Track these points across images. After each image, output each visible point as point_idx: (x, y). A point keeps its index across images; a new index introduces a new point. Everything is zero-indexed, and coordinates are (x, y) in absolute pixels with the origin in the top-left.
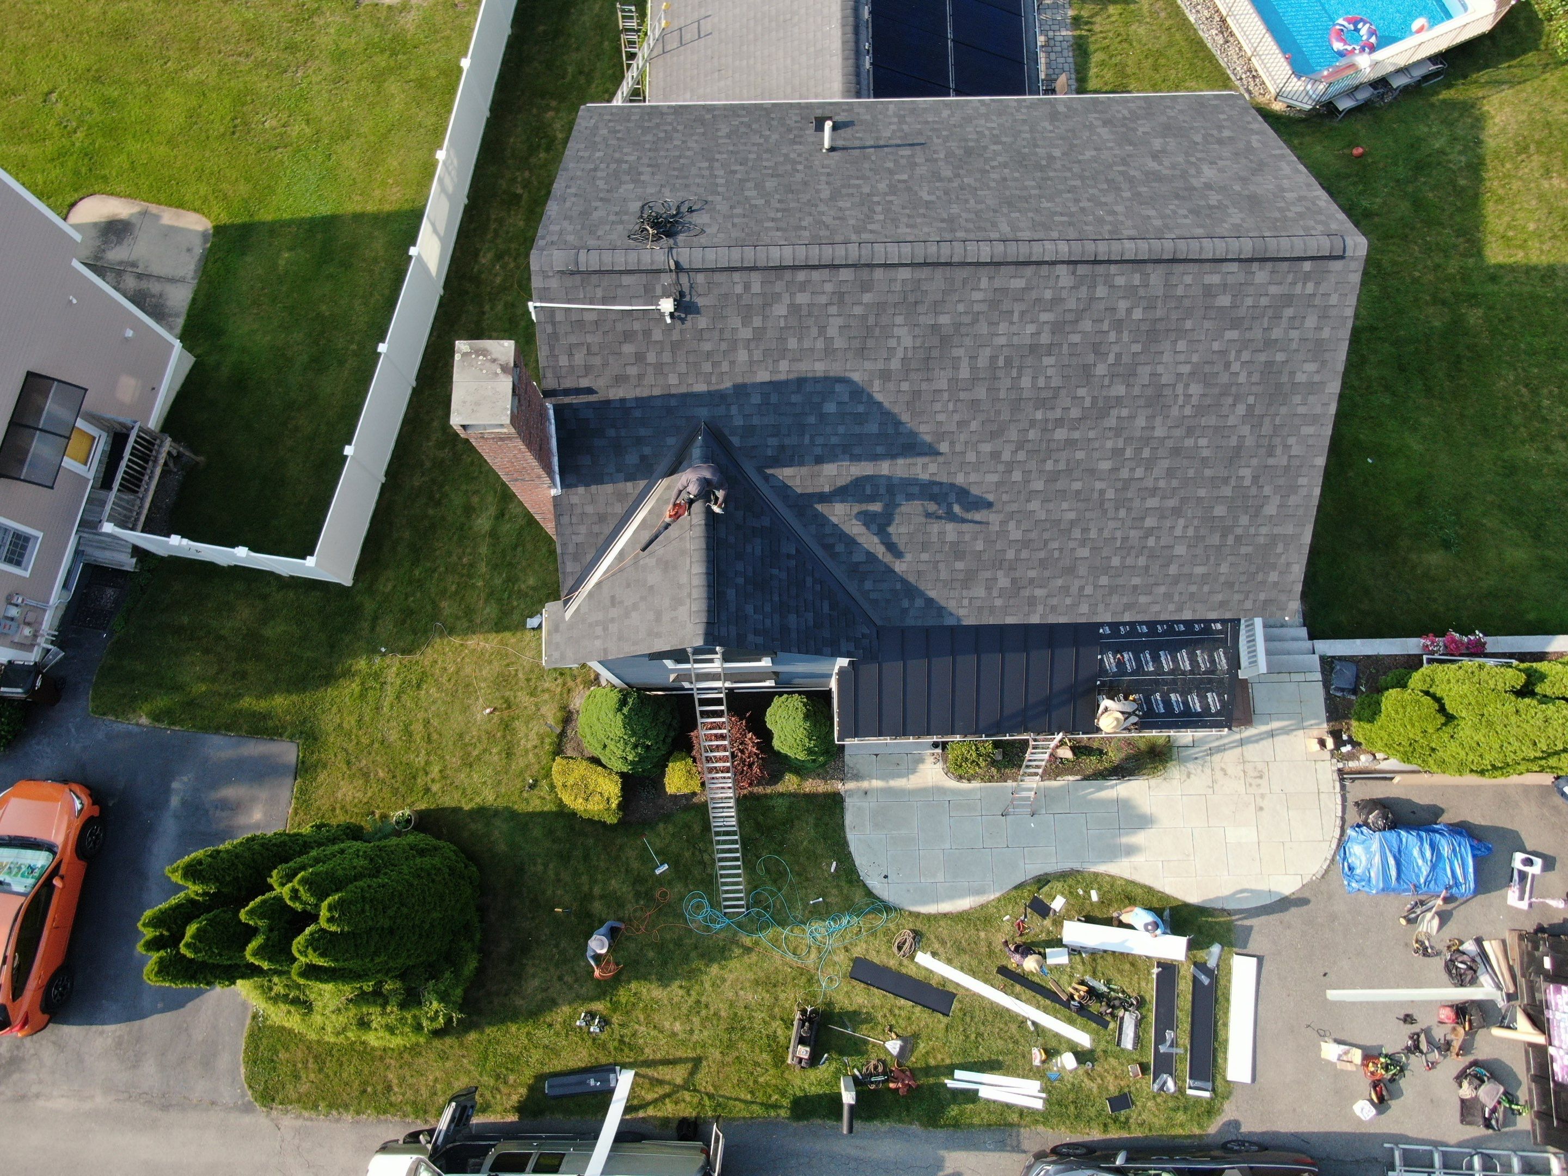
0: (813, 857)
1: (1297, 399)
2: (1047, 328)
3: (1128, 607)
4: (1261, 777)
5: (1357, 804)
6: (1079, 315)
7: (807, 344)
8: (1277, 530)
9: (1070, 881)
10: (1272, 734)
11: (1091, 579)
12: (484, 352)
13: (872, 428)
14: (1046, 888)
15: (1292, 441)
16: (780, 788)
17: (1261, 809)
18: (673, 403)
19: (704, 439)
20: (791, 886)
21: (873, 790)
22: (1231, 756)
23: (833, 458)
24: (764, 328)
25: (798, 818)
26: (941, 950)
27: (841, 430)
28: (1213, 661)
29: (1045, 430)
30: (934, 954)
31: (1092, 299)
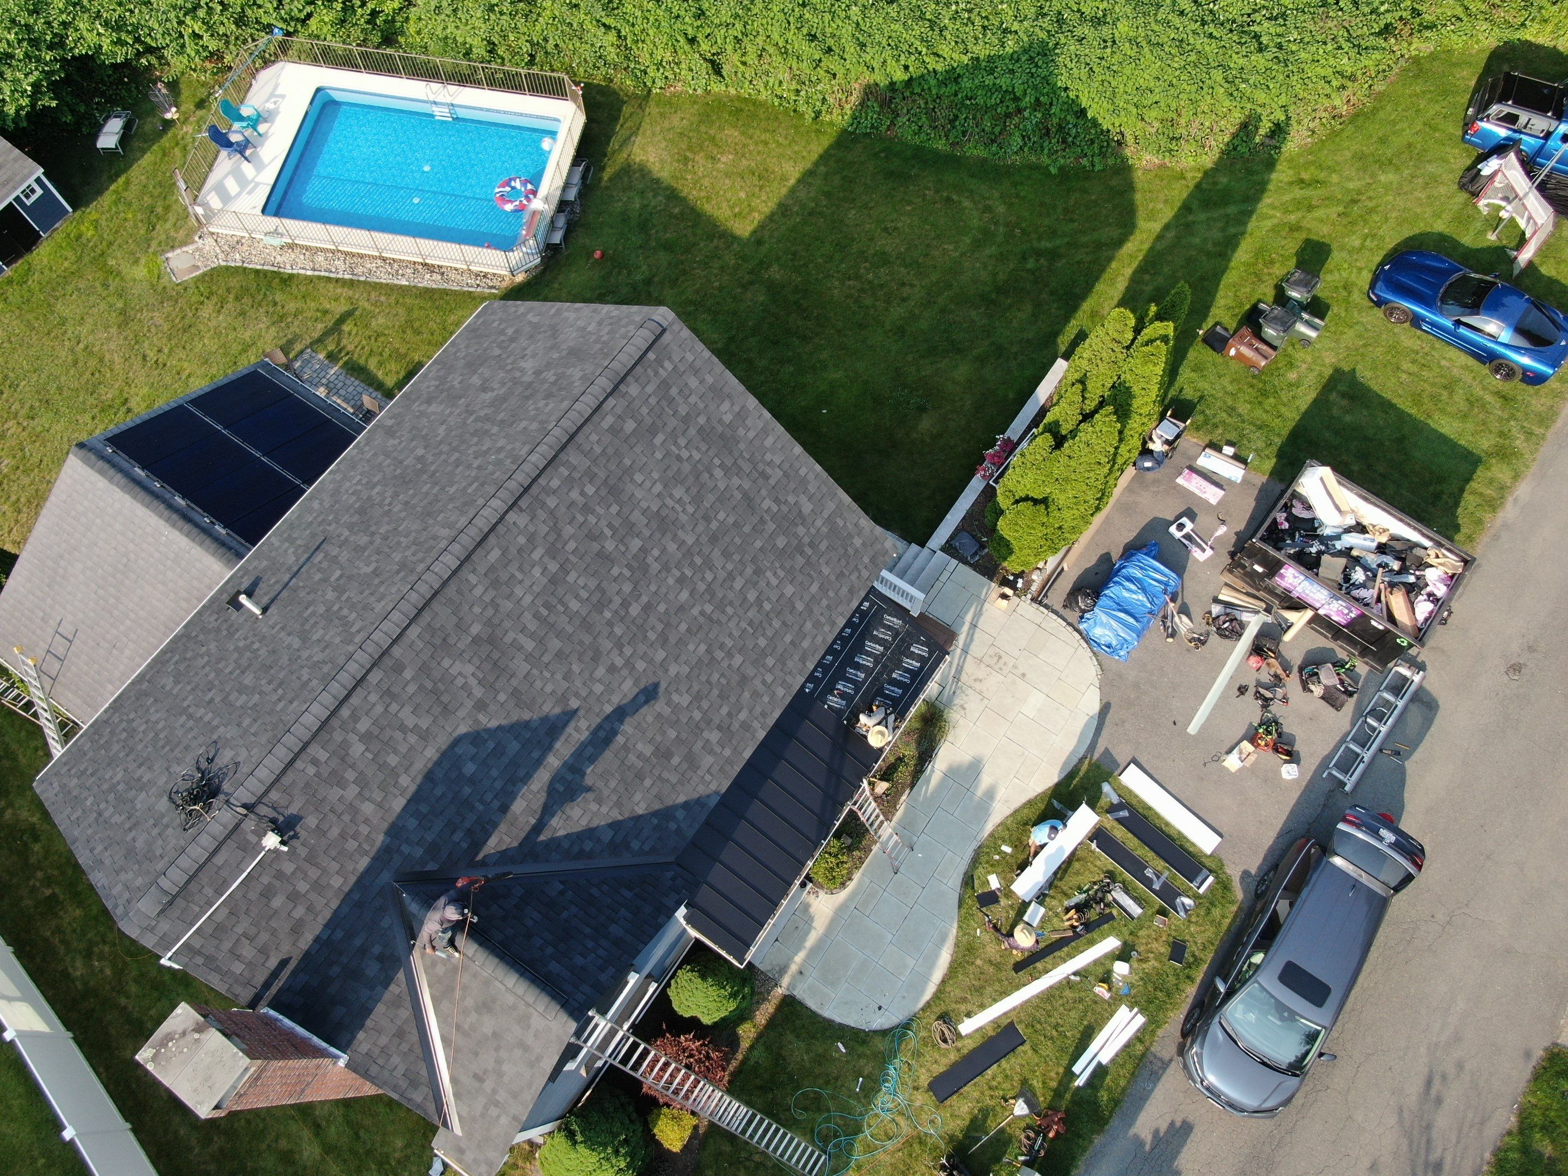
0: (822, 1059)
1: (741, 432)
2: (546, 559)
3: (803, 659)
4: (1000, 657)
5: (1065, 606)
6: (556, 529)
7: (403, 749)
8: (826, 514)
9: (984, 859)
10: (974, 626)
11: (761, 669)
12: (169, 1037)
13: (514, 747)
14: (976, 882)
15: (768, 457)
16: (745, 1044)
17: (1024, 675)
18: (356, 896)
19: (408, 894)
20: (833, 1098)
21: (802, 965)
22: (969, 666)
23: (512, 796)
24: (361, 773)
25: (781, 1048)
26: (969, 1007)
27: (494, 773)
28: (889, 628)
29: (622, 619)
30: (969, 1015)
31: (552, 513)
